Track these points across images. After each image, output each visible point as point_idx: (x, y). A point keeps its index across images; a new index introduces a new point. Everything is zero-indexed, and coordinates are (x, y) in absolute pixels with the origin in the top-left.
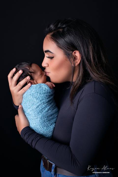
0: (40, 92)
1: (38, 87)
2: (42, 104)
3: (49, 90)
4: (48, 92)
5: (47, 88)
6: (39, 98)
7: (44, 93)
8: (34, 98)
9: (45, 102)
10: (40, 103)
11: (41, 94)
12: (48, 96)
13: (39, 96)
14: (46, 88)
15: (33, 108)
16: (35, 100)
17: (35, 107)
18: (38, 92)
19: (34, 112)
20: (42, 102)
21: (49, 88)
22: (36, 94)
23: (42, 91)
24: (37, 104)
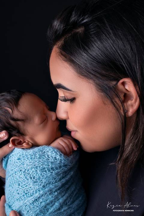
0: (41, 166)
1: (38, 156)
2: (48, 193)
3: (63, 161)
4: (62, 165)
5: (58, 157)
6: (39, 179)
7: (52, 168)
8: (30, 179)
9: (54, 190)
10: (41, 192)
11: (46, 171)
12: (61, 175)
13: (41, 174)
14: (55, 157)
15: (26, 201)
16: (31, 184)
17: (31, 199)
18: (37, 167)
19: (28, 211)
20: (47, 189)
21: (63, 158)
22: (33, 170)
23: (46, 163)
24: (36, 192)
